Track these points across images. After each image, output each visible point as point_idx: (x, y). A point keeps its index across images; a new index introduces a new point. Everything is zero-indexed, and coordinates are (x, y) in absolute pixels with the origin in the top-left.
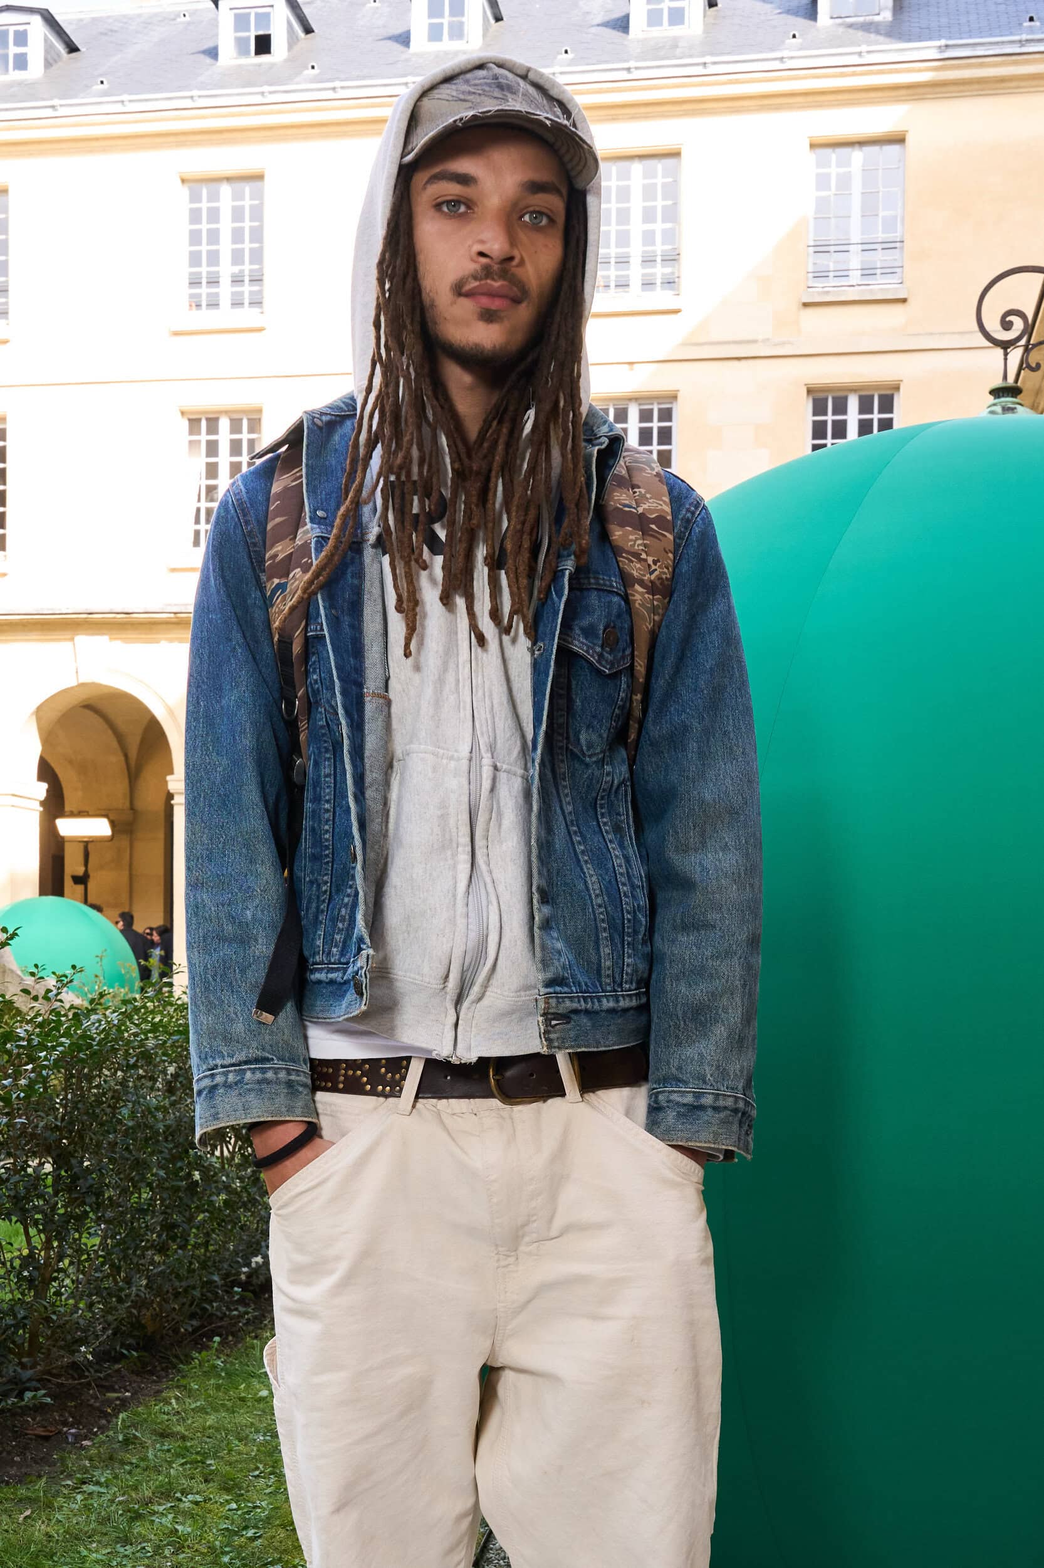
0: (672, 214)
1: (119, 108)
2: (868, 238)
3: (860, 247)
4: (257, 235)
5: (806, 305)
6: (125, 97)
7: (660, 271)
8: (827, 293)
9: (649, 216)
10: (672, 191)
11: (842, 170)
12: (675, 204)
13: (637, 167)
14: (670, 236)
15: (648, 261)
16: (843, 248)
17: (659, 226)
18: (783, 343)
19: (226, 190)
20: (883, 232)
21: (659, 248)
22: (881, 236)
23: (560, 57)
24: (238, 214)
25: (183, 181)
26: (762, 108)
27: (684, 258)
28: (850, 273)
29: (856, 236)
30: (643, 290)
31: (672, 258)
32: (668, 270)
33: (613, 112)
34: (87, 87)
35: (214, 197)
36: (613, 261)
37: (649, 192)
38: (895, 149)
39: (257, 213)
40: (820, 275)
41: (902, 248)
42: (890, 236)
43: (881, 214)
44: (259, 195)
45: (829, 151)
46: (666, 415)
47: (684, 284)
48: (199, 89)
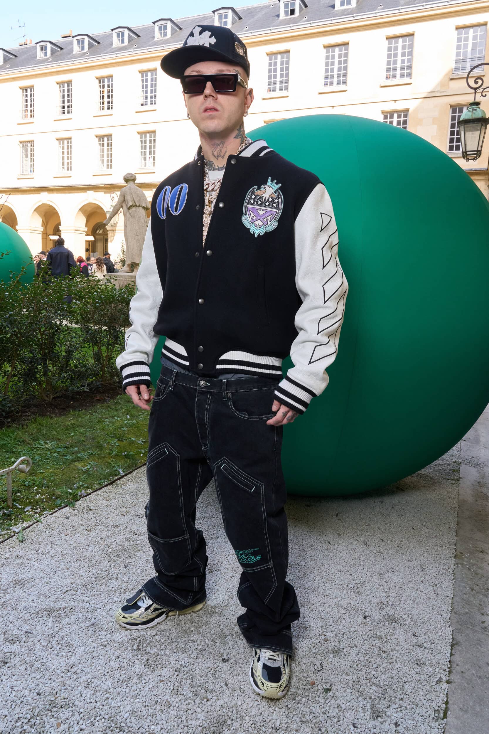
0: (411, 54)
1: (250, 35)
2: (473, 56)
3: (470, 60)
4: (287, 69)
5: (451, 79)
6: (252, 31)
7: (406, 71)
8: (458, 75)
9: (403, 55)
10: (411, 46)
11: (466, 35)
12: (412, 50)
13: (400, 40)
14: (410, 61)
15: (402, 68)
16: (465, 60)
17: (406, 58)
18: (443, 92)
19: (279, 56)
20: (479, 54)
21: (406, 64)
22: (477, 56)
23: (379, 7)
24: (282, 63)
25: (267, 54)
26: (441, 18)
27: (414, 67)
28: (467, 68)
29: (469, 56)
30: (400, 78)
31: (410, 67)
32: (408, 71)
33: (393, 23)
34: (243, 29)
35: (276, 59)
36: (391, 69)
37: (404, 47)
38: (484, 27)
39: (288, 62)
40: (456, 69)
41: (484, 59)
42: (481, 55)
43: (478, 48)
44: (288, 57)
45: (462, 30)
46: (406, 116)
47: (413, 75)
48: (272, 27)
